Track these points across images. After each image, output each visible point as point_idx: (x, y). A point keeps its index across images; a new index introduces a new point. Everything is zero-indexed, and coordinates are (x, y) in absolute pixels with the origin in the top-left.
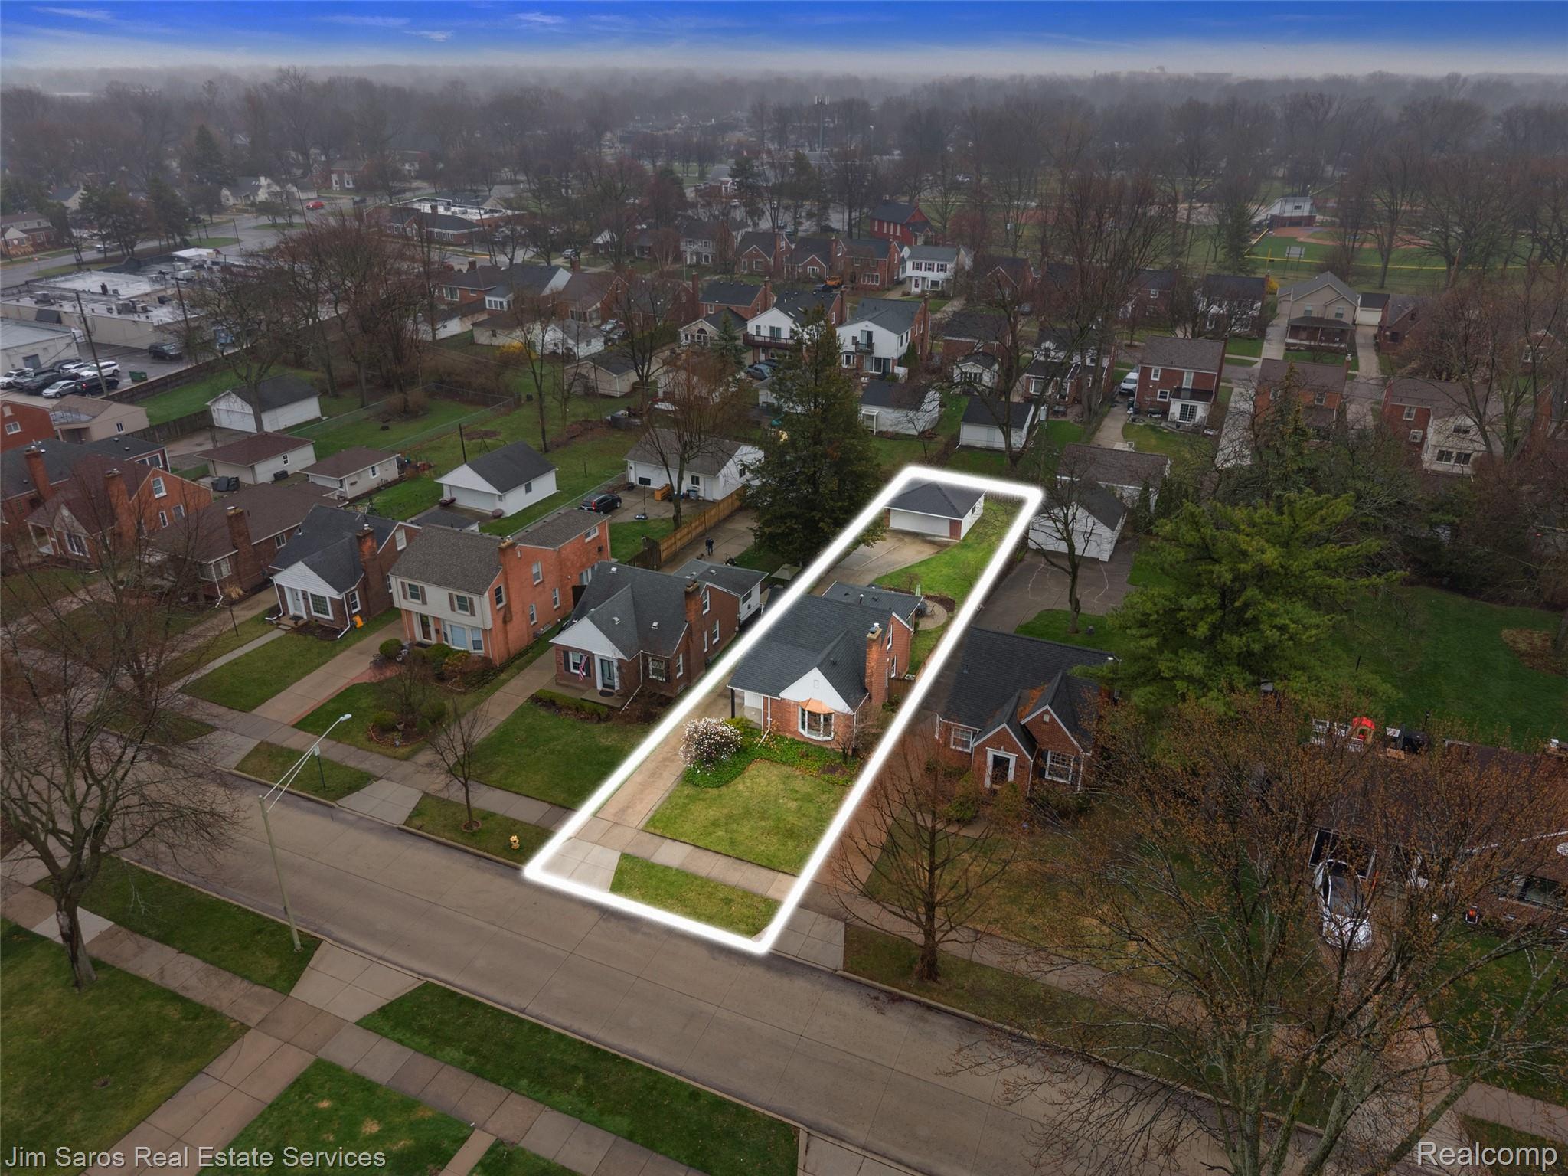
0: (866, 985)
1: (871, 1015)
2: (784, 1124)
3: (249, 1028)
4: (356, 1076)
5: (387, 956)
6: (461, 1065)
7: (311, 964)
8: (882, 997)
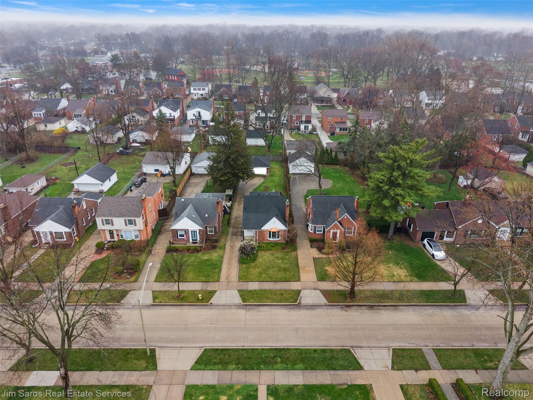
0: (337, 305)
1: (344, 312)
2: (345, 349)
3: (152, 386)
4: (205, 385)
5: (183, 346)
6: (238, 369)
7: (157, 357)
8: (343, 307)
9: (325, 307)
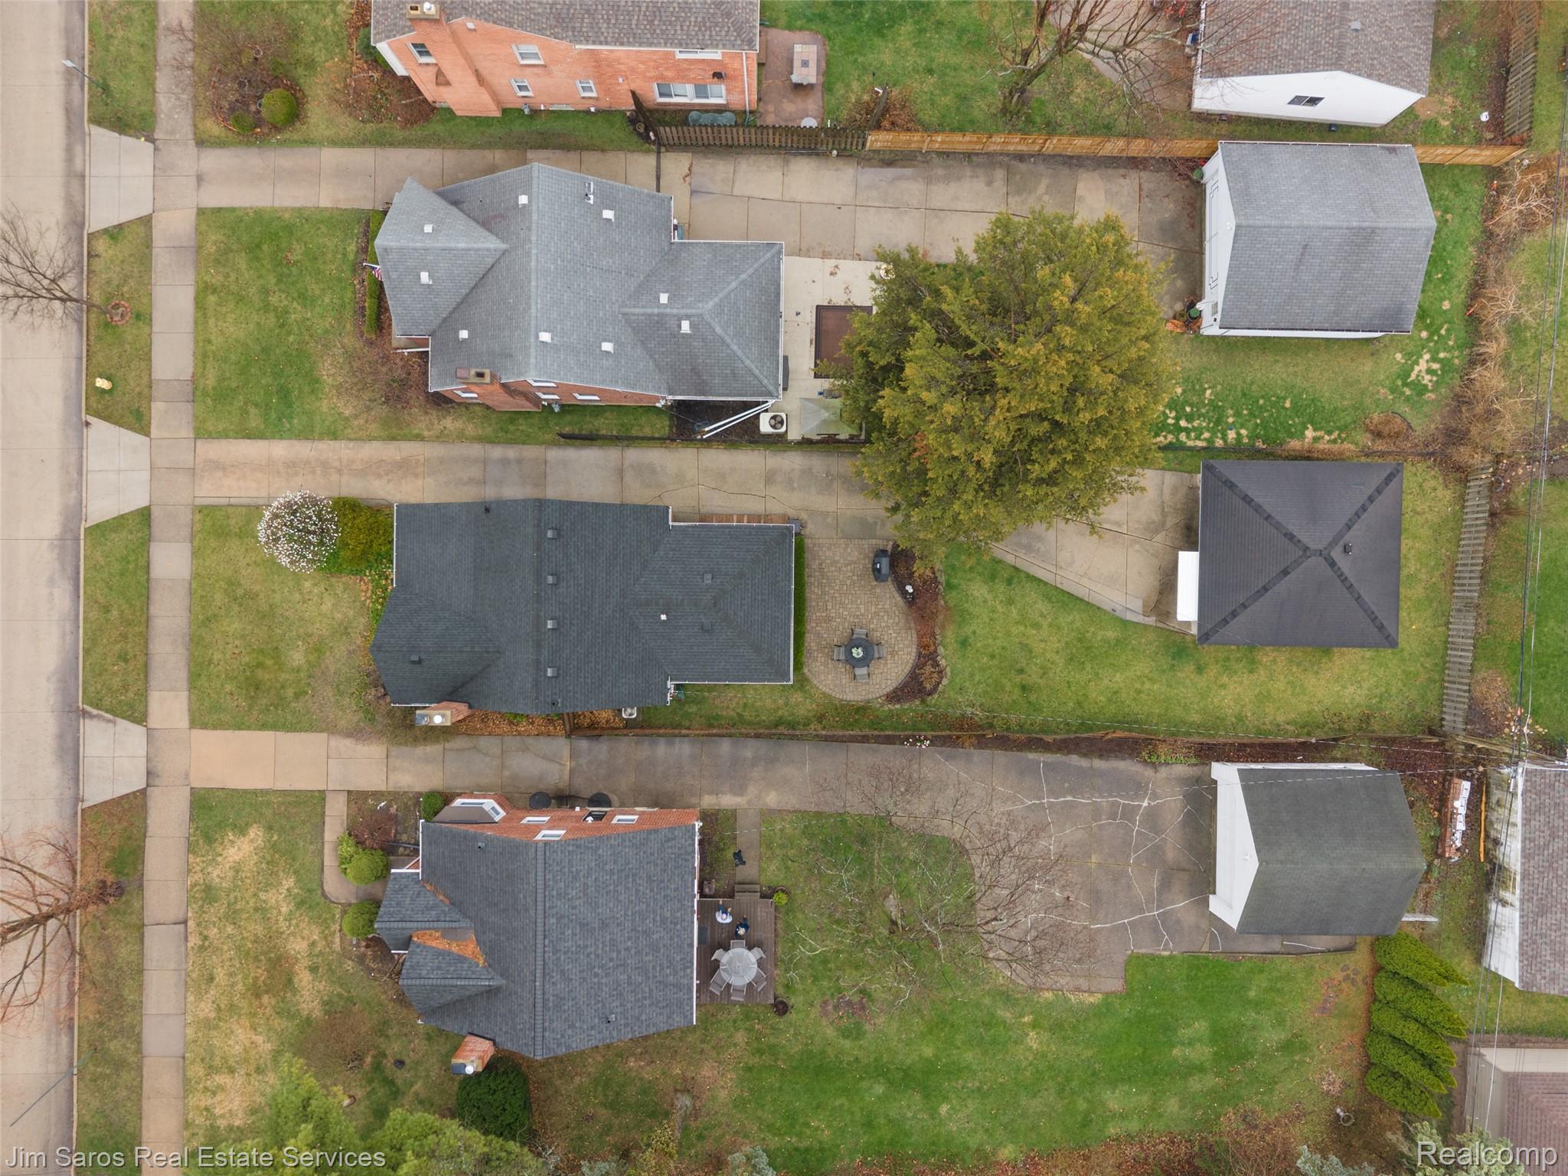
9: (69, 794)
